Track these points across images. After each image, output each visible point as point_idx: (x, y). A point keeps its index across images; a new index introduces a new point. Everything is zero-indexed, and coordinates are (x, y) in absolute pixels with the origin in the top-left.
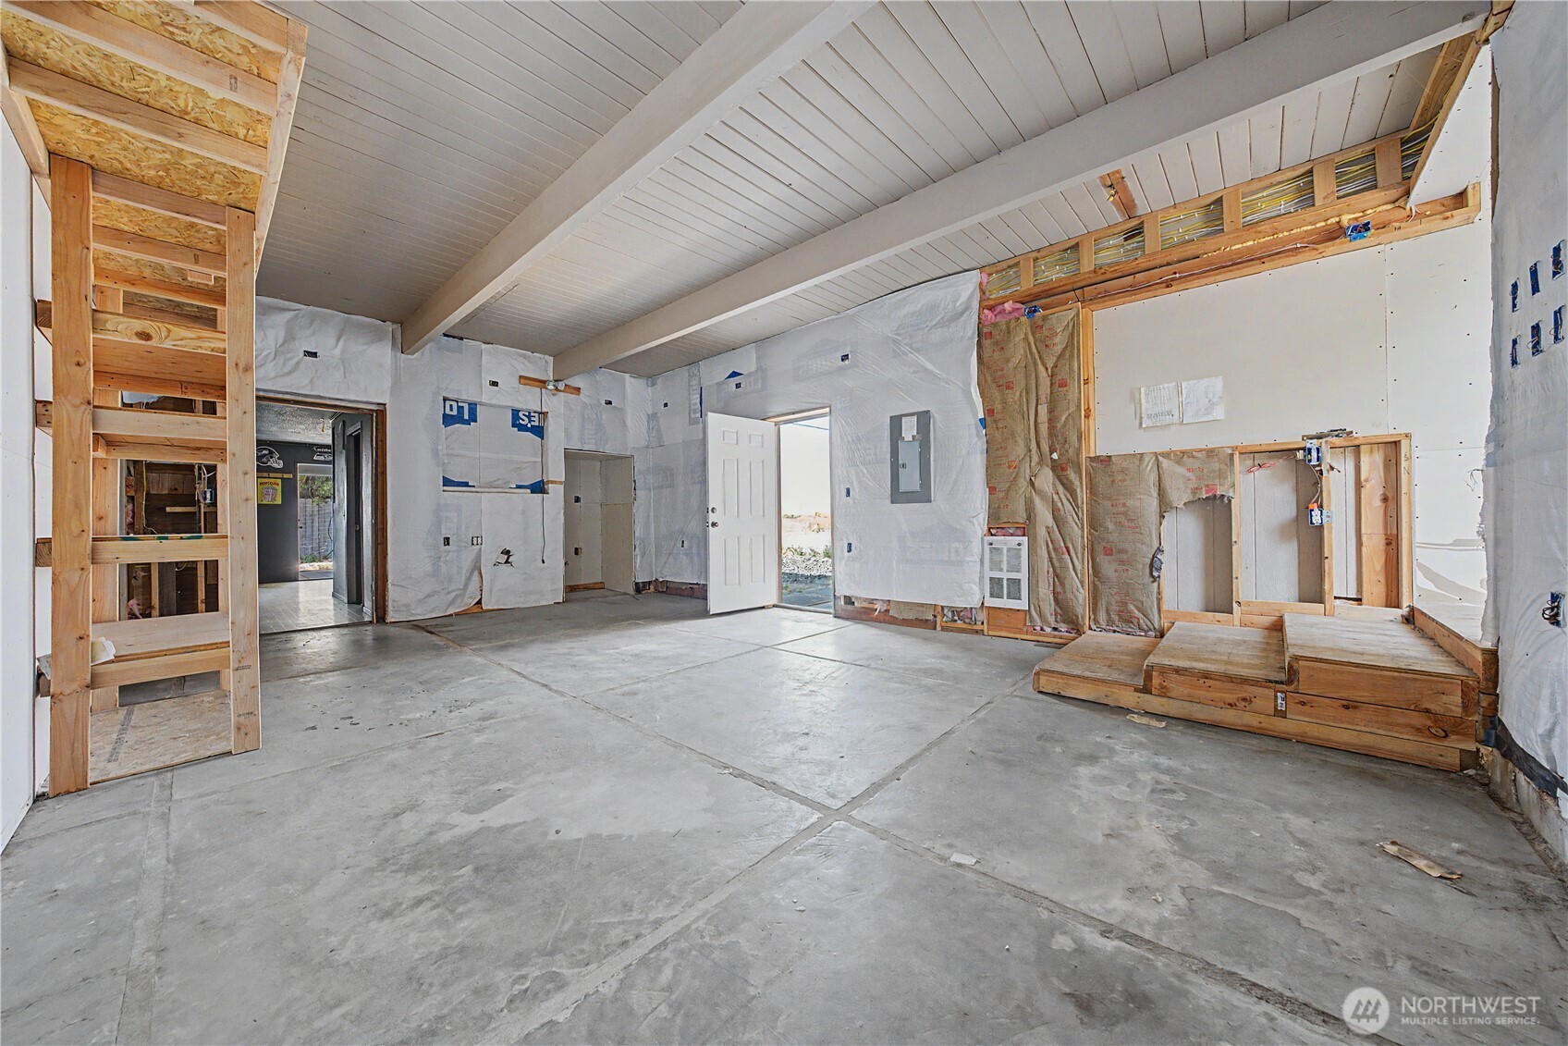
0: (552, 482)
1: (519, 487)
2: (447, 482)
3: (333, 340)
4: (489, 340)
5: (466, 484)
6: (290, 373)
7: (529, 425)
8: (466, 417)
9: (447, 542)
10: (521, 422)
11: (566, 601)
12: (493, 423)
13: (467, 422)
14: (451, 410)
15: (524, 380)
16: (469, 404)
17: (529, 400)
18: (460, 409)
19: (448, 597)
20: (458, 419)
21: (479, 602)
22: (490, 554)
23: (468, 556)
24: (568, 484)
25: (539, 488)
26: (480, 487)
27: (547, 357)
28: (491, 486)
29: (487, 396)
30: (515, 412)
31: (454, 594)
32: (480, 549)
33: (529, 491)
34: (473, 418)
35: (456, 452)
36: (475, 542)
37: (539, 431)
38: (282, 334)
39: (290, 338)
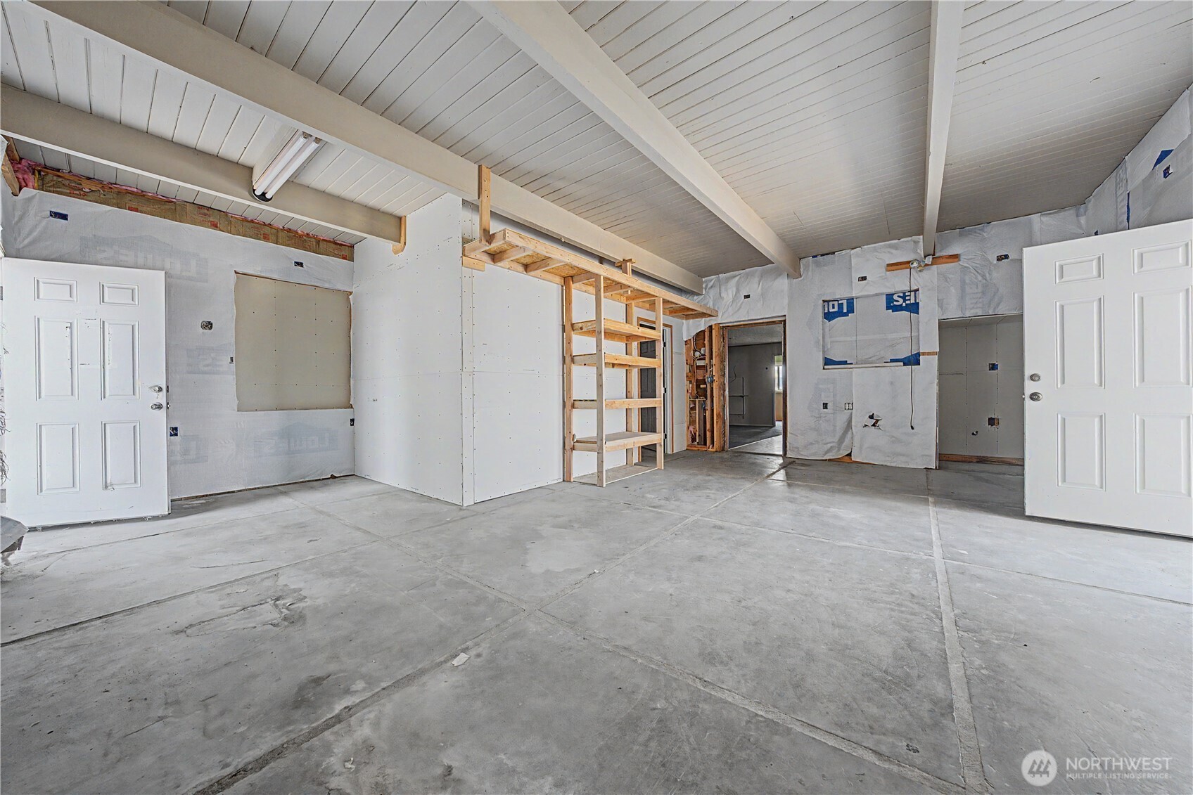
0: (924, 354)
1: (892, 361)
2: (828, 362)
3: (756, 285)
4: (854, 245)
5: (845, 363)
6: (739, 310)
7: (904, 305)
8: (845, 311)
9: (825, 406)
10: (895, 303)
11: (939, 468)
12: (871, 310)
13: (846, 315)
14: (833, 308)
15: (892, 267)
16: (847, 300)
17: (898, 282)
18: (841, 306)
19: (825, 446)
20: (840, 313)
21: (849, 455)
22: (859, 418)
23: (843, 417)
24: (941, 355)
25: (913, 360)
26: (857, 364)
27: (915, 238)
28: (866, 362)
29: (857, 290)
30: (890, 297)
31: (829, 445)
32: (851, 414)
33: (902, 364)
34: (851, 310)
35: (838, 339)
36: (847, 408)
37: (914, 308)
38: (734, 289)
39: (738, 291)
